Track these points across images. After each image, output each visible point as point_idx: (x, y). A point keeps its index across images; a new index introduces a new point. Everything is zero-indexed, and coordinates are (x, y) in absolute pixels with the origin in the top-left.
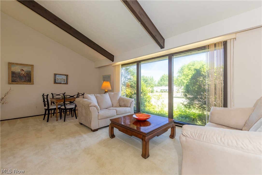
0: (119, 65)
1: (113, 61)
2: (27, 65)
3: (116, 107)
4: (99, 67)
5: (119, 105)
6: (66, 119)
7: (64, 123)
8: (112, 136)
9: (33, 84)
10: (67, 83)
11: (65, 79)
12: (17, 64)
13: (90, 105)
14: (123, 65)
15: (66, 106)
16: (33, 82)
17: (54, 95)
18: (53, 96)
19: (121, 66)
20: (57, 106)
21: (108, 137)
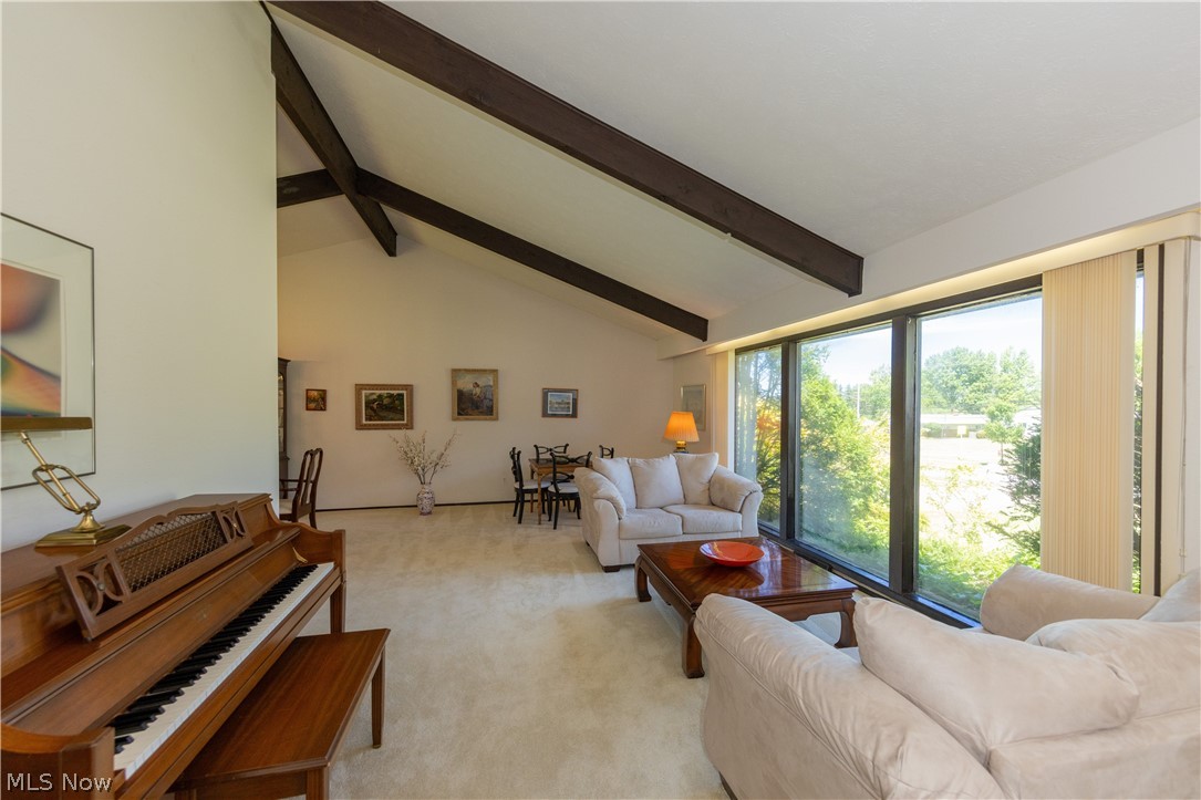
0: (724, 353)
1: (705, 339)
2: (485, 371)
3: (696, 504)
4: (674, 358)
5: (706, 501)
6: (558, 523)
7: (553, 534)
8: (643, 596)
9: (497, 419)
10: (574, 415)
11: (568, 403)
12: (468, 371)
13: (595, 495)
14: (739, 351)
15: (559, 485)
16: (497, 413)
17: (541, 450)
18: (538, 454)
19: (732, 355)
20: (539, 485)
21: (634, 595)
